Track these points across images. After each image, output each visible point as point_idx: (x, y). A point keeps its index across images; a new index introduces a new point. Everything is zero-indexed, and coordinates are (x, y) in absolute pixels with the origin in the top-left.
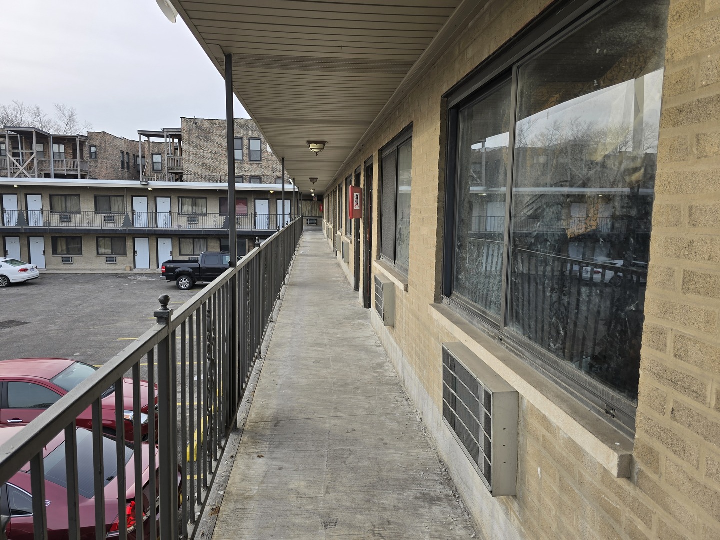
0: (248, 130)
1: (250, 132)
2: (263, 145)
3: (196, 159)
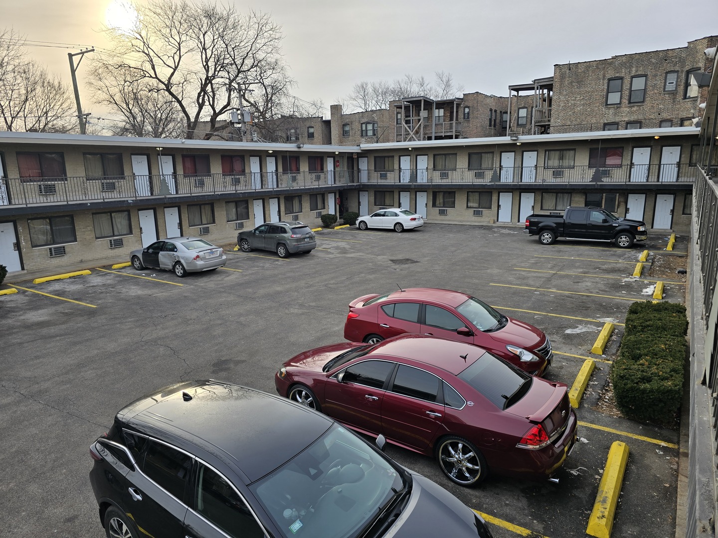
0: (631, 67)
1: (634, 69)
2: (649, 83)
3: (565, 108)
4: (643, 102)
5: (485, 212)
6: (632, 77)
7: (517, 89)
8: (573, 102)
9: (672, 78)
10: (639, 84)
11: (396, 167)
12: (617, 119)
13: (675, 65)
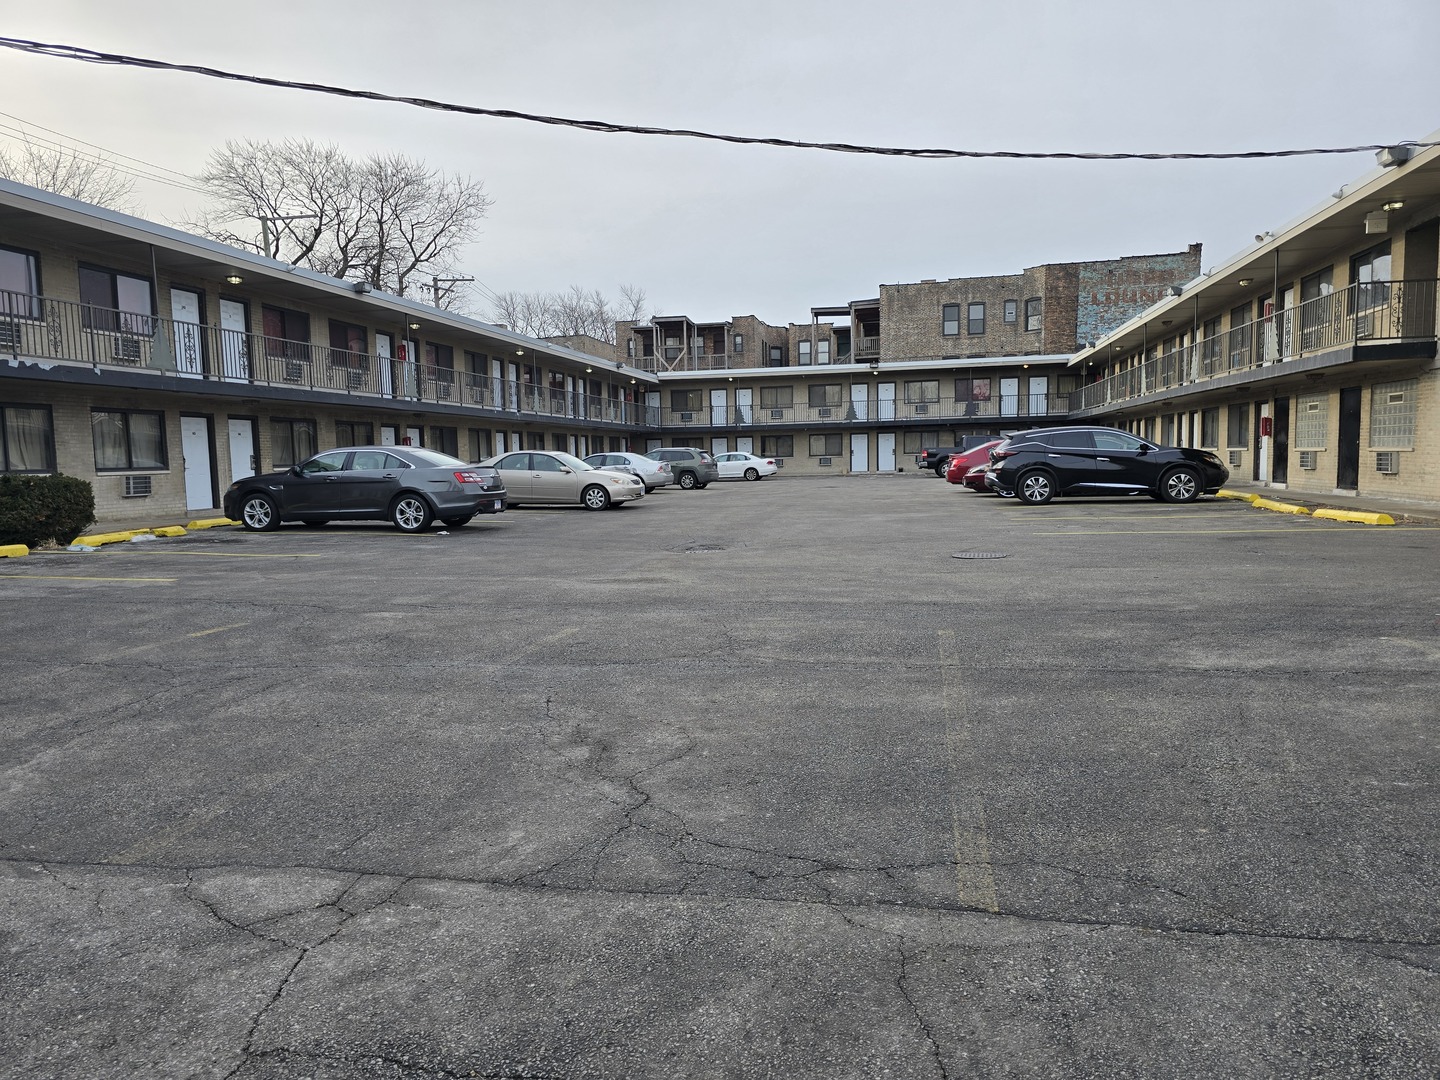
0: (966, 293)
1: (970, 296)
2: (987, 312)
3: (896, 338)
4: (983, 333)
5: (835, 460)
6: (969, 305)
8: (905, 331)
9: (1011, 307)
10: (977, 313)
11: (705, 403)
12: (957, 352)
13: (1013, 293)
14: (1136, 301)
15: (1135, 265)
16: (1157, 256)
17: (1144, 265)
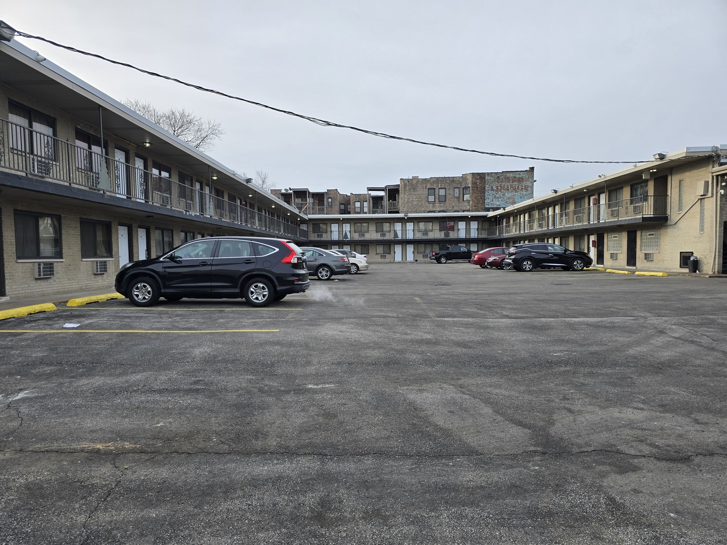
0: (438, 183)
1: (439, 185)
2: (447, 192)
3: (408, 202)
4: (445, 201)
5: (387, 256)
6: (439, 189)
7: (370, 189)
8: (412, 199)
9: (457, 191)
10: (442, 192)
11: (329, 230)
12: (434, 209)
13: (458, 184)
14: (508, 190)
15: (508, 175)
16: (517, 171)
17: (512, 175)
